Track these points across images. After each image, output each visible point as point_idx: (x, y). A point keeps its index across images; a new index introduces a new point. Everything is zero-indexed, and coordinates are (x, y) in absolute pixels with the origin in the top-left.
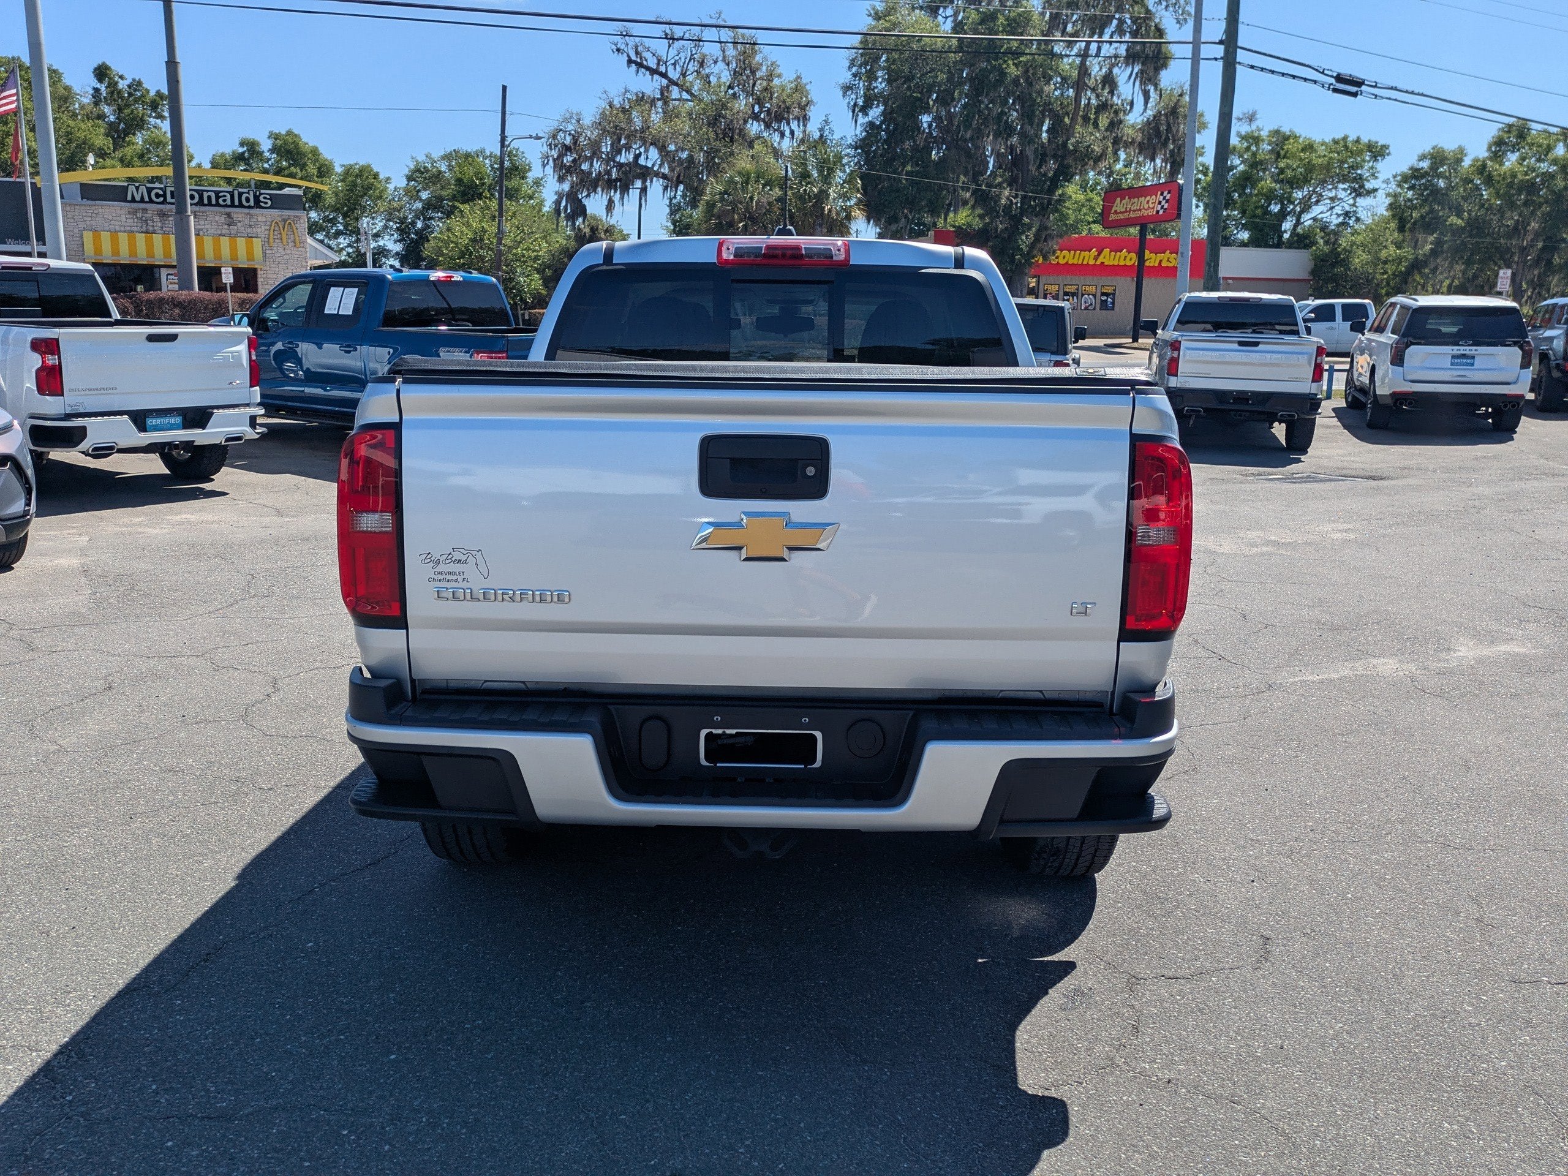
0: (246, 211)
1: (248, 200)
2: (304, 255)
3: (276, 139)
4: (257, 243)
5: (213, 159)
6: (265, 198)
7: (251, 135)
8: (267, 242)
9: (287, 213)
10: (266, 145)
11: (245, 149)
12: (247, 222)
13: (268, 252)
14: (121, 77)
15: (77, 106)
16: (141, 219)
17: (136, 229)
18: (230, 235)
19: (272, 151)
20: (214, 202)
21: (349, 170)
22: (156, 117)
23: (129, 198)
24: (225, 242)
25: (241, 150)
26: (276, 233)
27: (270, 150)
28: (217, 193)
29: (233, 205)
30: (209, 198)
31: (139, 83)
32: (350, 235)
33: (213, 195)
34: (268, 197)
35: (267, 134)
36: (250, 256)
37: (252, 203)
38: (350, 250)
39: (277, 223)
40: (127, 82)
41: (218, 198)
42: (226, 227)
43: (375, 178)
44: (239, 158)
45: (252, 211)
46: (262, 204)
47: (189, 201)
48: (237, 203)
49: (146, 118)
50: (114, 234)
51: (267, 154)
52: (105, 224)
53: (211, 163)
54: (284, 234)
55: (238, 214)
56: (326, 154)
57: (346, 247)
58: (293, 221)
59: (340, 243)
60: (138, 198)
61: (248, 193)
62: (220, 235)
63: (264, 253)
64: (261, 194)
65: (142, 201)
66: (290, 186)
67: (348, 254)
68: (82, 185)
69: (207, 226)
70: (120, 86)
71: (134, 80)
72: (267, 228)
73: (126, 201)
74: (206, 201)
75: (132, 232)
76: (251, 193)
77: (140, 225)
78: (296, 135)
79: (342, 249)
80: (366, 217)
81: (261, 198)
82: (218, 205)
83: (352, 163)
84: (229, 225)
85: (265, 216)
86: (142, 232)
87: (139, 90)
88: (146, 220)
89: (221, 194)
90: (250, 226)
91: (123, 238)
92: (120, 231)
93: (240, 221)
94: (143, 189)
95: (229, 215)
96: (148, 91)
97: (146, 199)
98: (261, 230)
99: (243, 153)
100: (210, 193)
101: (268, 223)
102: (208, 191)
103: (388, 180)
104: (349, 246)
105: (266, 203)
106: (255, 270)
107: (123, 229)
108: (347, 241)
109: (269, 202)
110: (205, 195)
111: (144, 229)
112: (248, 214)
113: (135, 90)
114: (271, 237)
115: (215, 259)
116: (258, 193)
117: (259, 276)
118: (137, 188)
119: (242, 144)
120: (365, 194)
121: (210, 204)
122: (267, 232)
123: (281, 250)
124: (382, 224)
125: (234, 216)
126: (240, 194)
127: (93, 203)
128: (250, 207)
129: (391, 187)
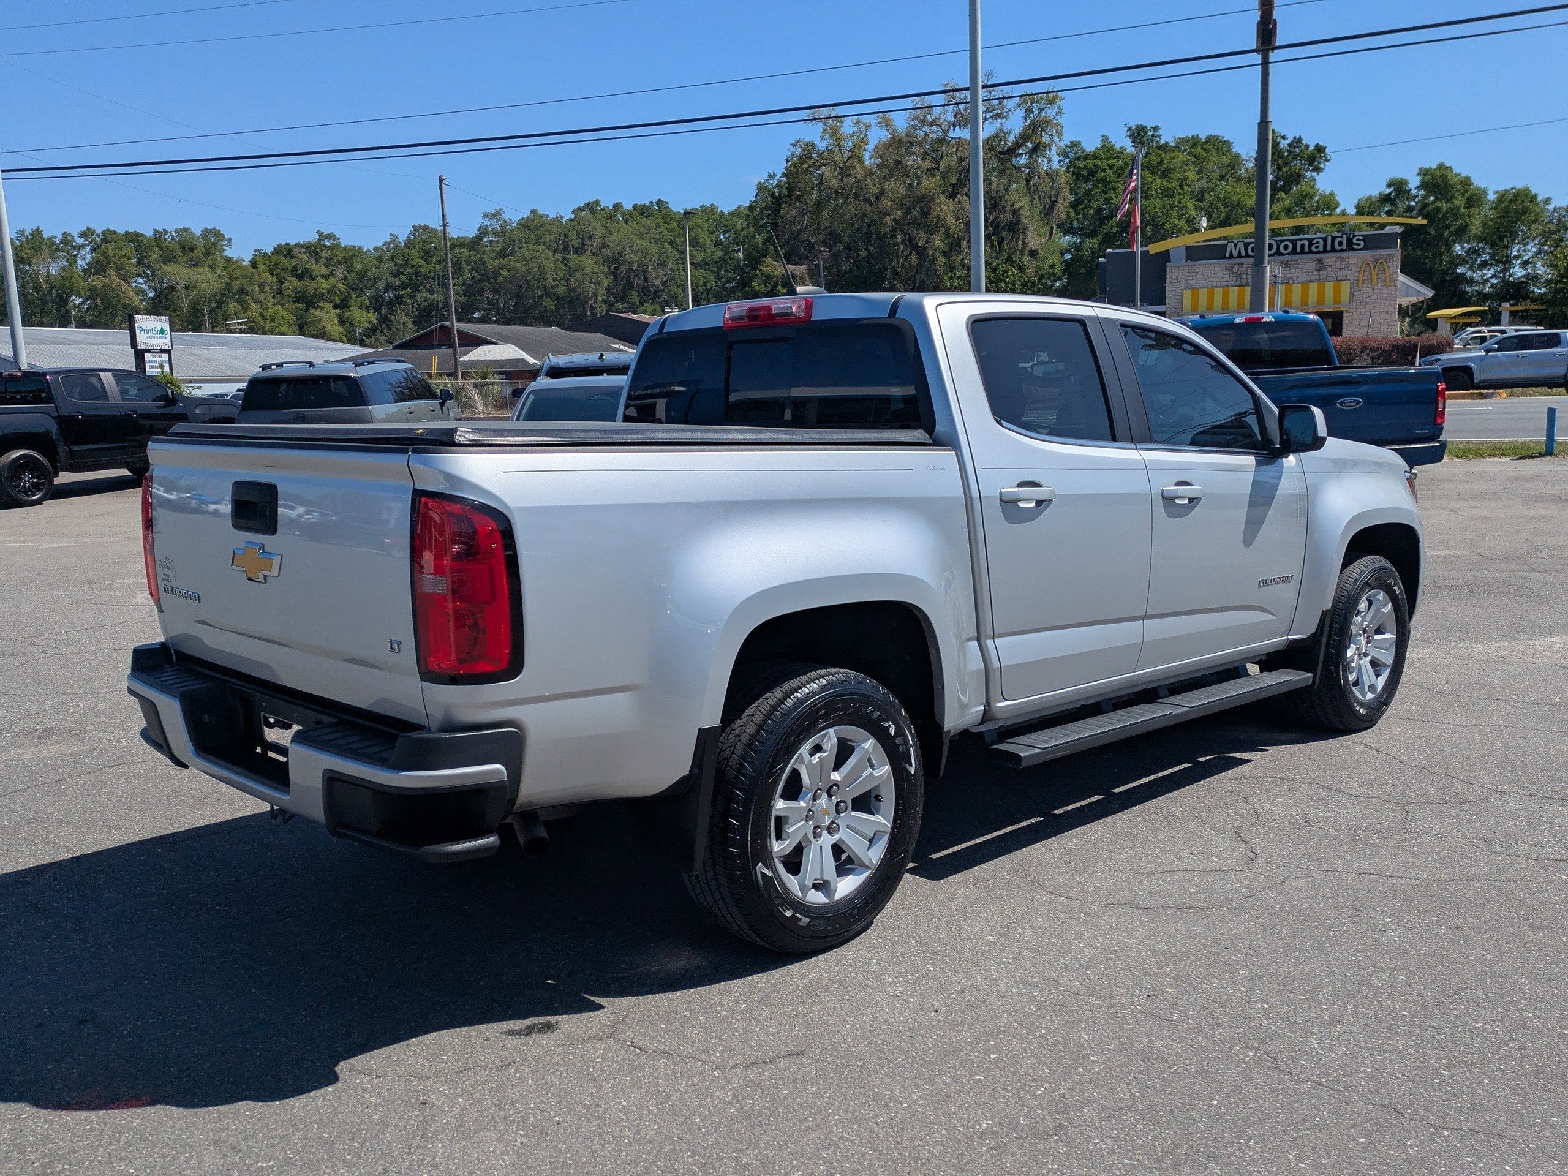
0: (1338, 254)
1: (1340, 244)
2: (1394, 293)
3: (1425, 175)
4: (1346, 287)
5: (1358, 204)
6: (1358, 240)
7: (1398, 175)
8: (1356, 285)
9: (1379, 252)
10: (1414, 182)
11: (1392, 189)
12: (1337, 266)
13: (1355, 293)
14: (1283, 138)
15: (1243, 170)
16: (1236, 273)
17: (1230, 283)
18: (1319, 281)
19: (1418, 188)
20: (1306, 249)
21: (1503, 197)
22: (1313, 171)
23: (1228, 255)
24: (1313, 287)
25: (1387, 191)
26: (1366, 273)
27: (1418, 187)
28: (1310, 241)
29: (1325, 251)
30: (1303, 246)
31: (1300, 140)
32: (1496, 266)
33: (1306, 243)
34: (1362, 238)
35: (1417, 171)
36: (1337, 300)
37: (1344, 246)
38: (1494, 281)
39: (1368, 264)
40: (1288, 141)
41: (1311, 244)
42: (1316, 272)
43: (1531, 202)
44: (1385, 199)
45: (1344, 255)
46: (1355, 247)
47: (1267, 252)
48: (1329, 248)
49: (1303, 173)
50: (1211, 290)
51: (1414, 192)
52: (1204, 282)
53: (1356, 208)
54: (1374, 277)
55: (1329, 259)
56: (1479, 181)
57: (1492, 278)
58: (1386, 260)
59: (1485, 275)
60: (1235, 254)
61: (1342, 237)
62: (1310, 281)
63: (1352, 294)
64: (1354, 236)
65: (1239, 256)
66: (1391, 224)
67: (1493, 285)
68: (1188, 248)
69: (1297, 274)
70: (1281, 146)
71: (1295, 138)
72: (1358, 269)
73: (1224, 258)
74: (1299, 250)
75: (1227, 286)
76: (1345, 236)
77: (1234, 279)
78: (1447, 168)
79: (1487, 280)
80: (1517, 244)
81: (1355, 241)
82: (1310, 252)
83: (1507, 188)
84: (1319, 271)
85: (1354, 258)
86: (1236, 286)
87: (1298, 147)
88: (1241, 275)
89: (1314, 241)
90: (1340, 269)
91: (1218, 293)
92: (1217, 287)
93: (1330, 266)
94: (1241, 245)
95: (1320, 261)
96: (1307, 146)
97: (1243, 254)
98: (1351, 273)
99: (1390, 194)
100: (1303, 242)
101: (1360, 265)
102: (1301, 240)
103: (1547, 201)
104: (1494, 276)
105: (1359, 245)
106: (1341, 312)
107: (1219, 284)
108: (1492, 272)
109: (1362, 243)
110: (1299, 244)
111: (1238, 283)
112: (1340, 257)
113: (1295, 147)
114: (1361, 278)
115: (1302, 305)
116: (1351, 236)
117: (1344, 318)
118: (1236, 245)
119: (1389, 185)
120: (1518, 219)
121: (1303, 252)
122: (1357, 274)
123: (1369, 290)
124: (1534, 249)
125: (1325, 261)
126: (1333, 239)
127: (1195, 263)
128: (1342, 251)
129: (1551, 207)
